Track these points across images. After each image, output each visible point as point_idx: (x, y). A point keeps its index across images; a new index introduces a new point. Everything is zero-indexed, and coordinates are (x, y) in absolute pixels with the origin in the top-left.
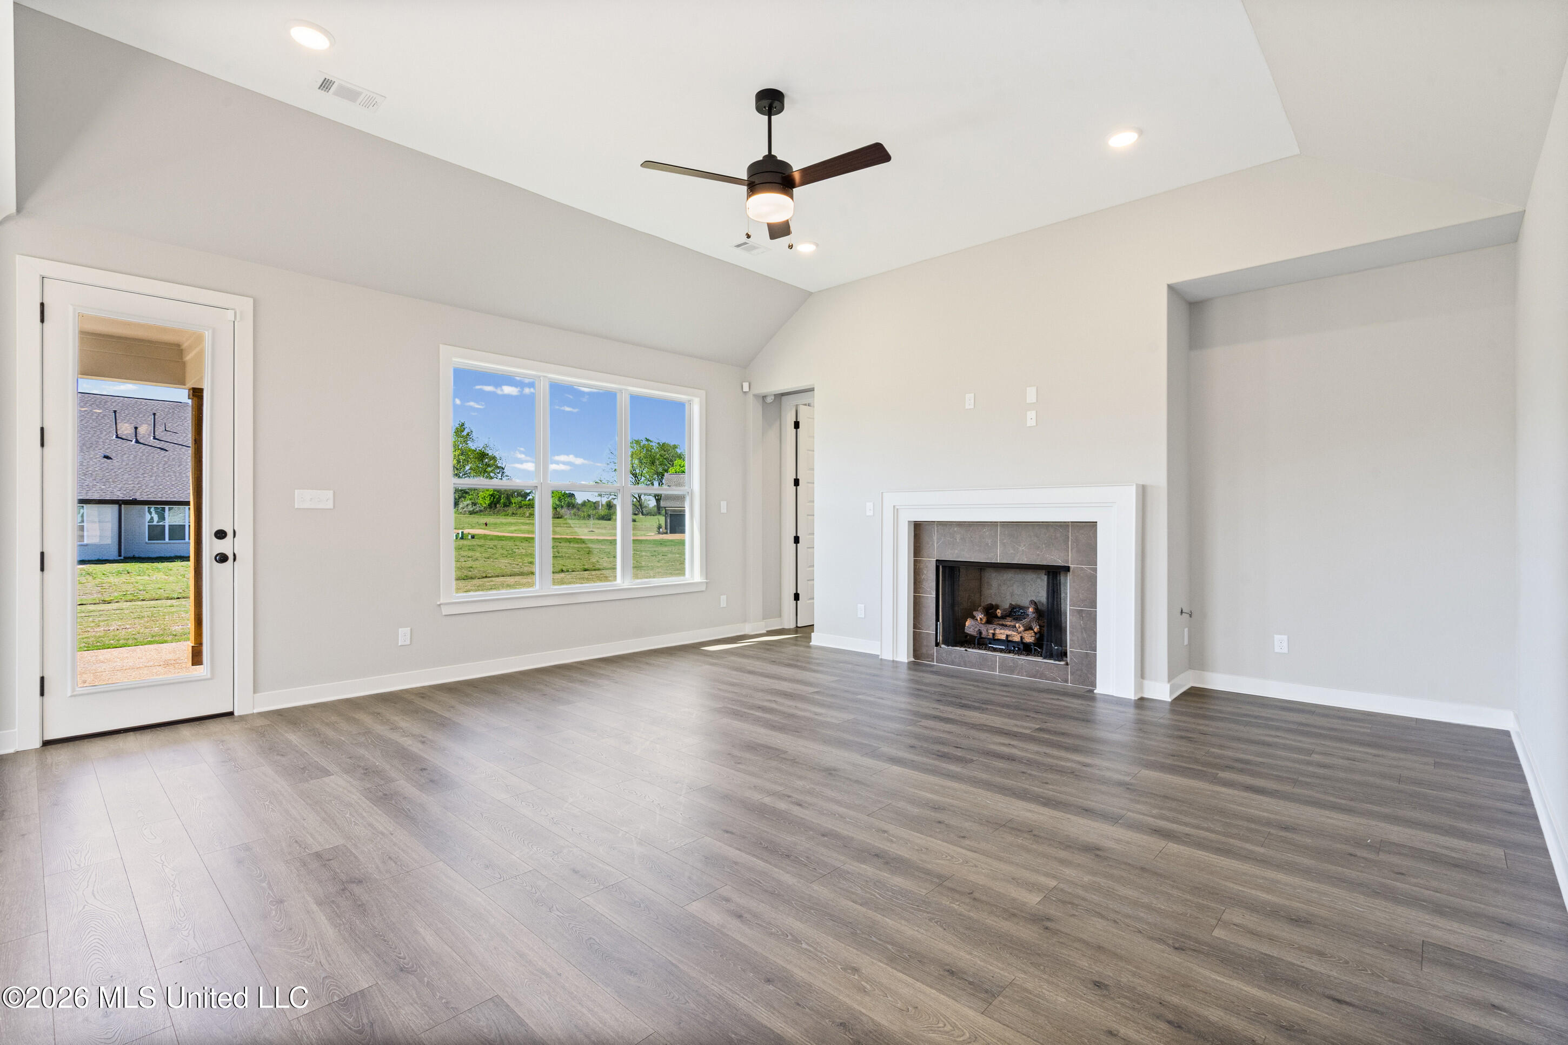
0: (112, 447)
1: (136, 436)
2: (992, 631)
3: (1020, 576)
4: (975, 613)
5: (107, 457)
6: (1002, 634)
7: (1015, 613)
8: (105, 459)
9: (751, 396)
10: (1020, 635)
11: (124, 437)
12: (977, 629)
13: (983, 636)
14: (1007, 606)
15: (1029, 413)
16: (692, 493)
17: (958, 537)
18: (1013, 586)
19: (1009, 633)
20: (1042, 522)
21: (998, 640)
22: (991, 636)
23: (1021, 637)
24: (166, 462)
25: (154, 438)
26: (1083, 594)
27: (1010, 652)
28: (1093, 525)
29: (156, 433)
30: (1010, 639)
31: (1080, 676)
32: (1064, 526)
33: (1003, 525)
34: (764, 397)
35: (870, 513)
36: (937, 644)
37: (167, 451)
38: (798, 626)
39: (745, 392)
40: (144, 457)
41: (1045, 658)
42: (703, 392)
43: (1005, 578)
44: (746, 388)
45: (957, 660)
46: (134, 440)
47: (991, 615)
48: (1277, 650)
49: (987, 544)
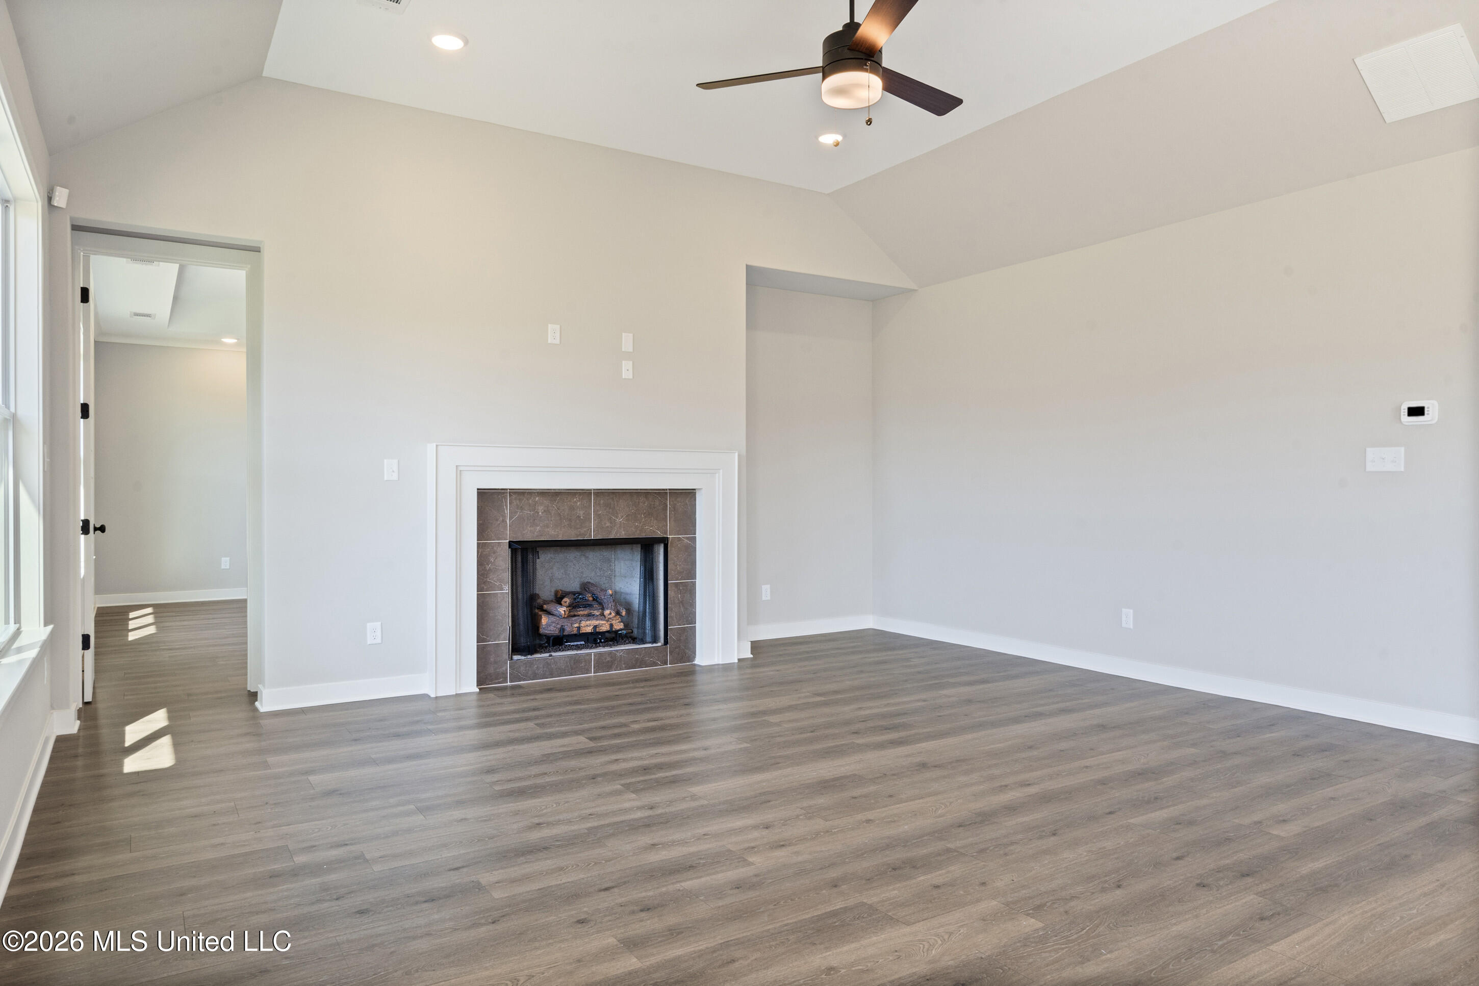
3: (561, 555)
10: (609, 623)
12: (559, 626)
18: (552, 568)
19: (596, 622)
20: (641, 490)
26: (680, 565)
31: (679, 654)
32: (660, 494)
33: (598, 492)
45: (540, 671)
48: (764, 598)
49: (579, 517)
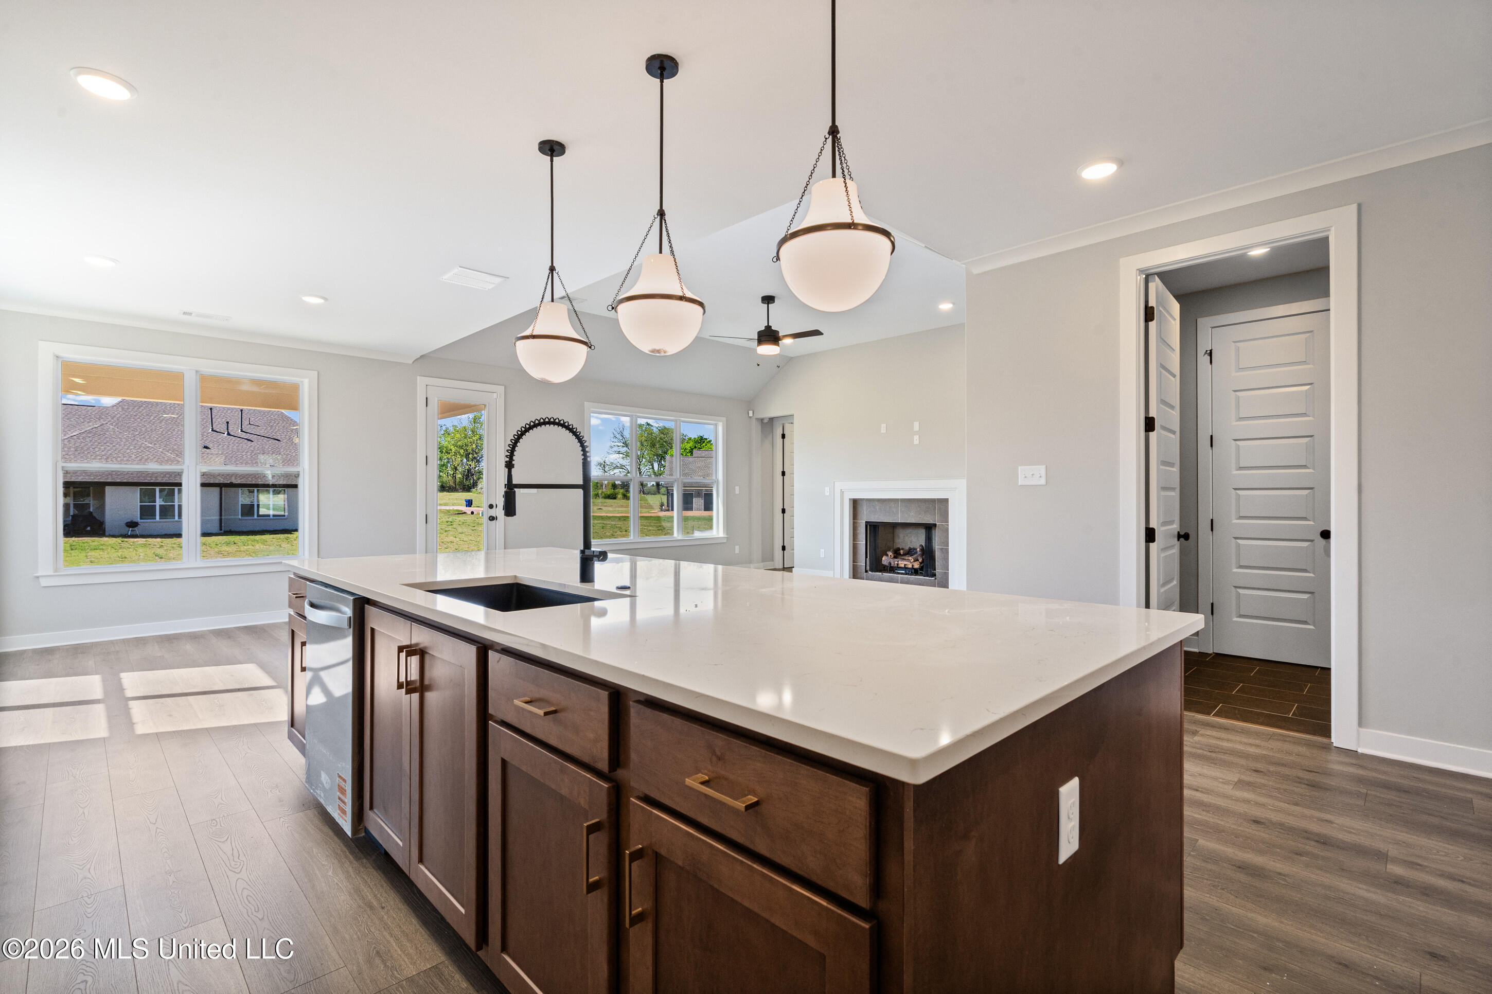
0: (210, 439)
1: (228, 430)
2: (897, 563)
4: (888, 553)
5: (206, 447)
6: (902, 564)
7: (910, 552)
8: (205, 449)
9: (754, 420)
11: (218, 430)
13: (892, 565)
14: (907, 548)
15: (915, 437)
16: (717, 482)
17: (877, 508)
21: (900, 567)
22: (896, 566)
23: (912, 565)
24: (253, 451)
25: (242, 431)
27: (906, 574)
28: (946, 500)
29: (243, 427)
30: (906, 566)
34: (762, 420)
35: (827, 494)
36: (866, 571)
37: (252, 441)
38: (785, 567)
39: (751, 417)
40: (235, 447)
41: (925, 576)
42: (724, 419)
43: (907, 532)
44: (751, 414)
46: (226, 433)
47: (897, 554)
